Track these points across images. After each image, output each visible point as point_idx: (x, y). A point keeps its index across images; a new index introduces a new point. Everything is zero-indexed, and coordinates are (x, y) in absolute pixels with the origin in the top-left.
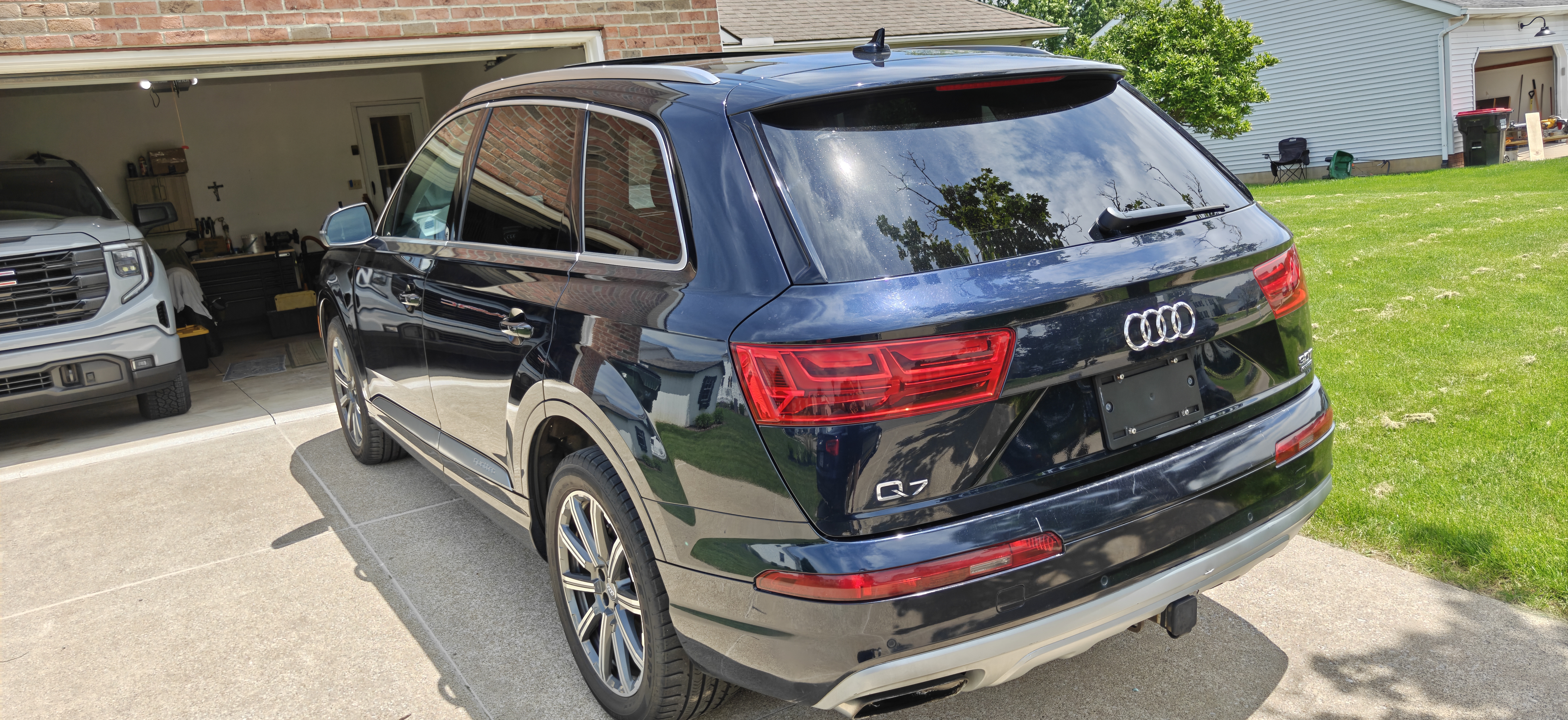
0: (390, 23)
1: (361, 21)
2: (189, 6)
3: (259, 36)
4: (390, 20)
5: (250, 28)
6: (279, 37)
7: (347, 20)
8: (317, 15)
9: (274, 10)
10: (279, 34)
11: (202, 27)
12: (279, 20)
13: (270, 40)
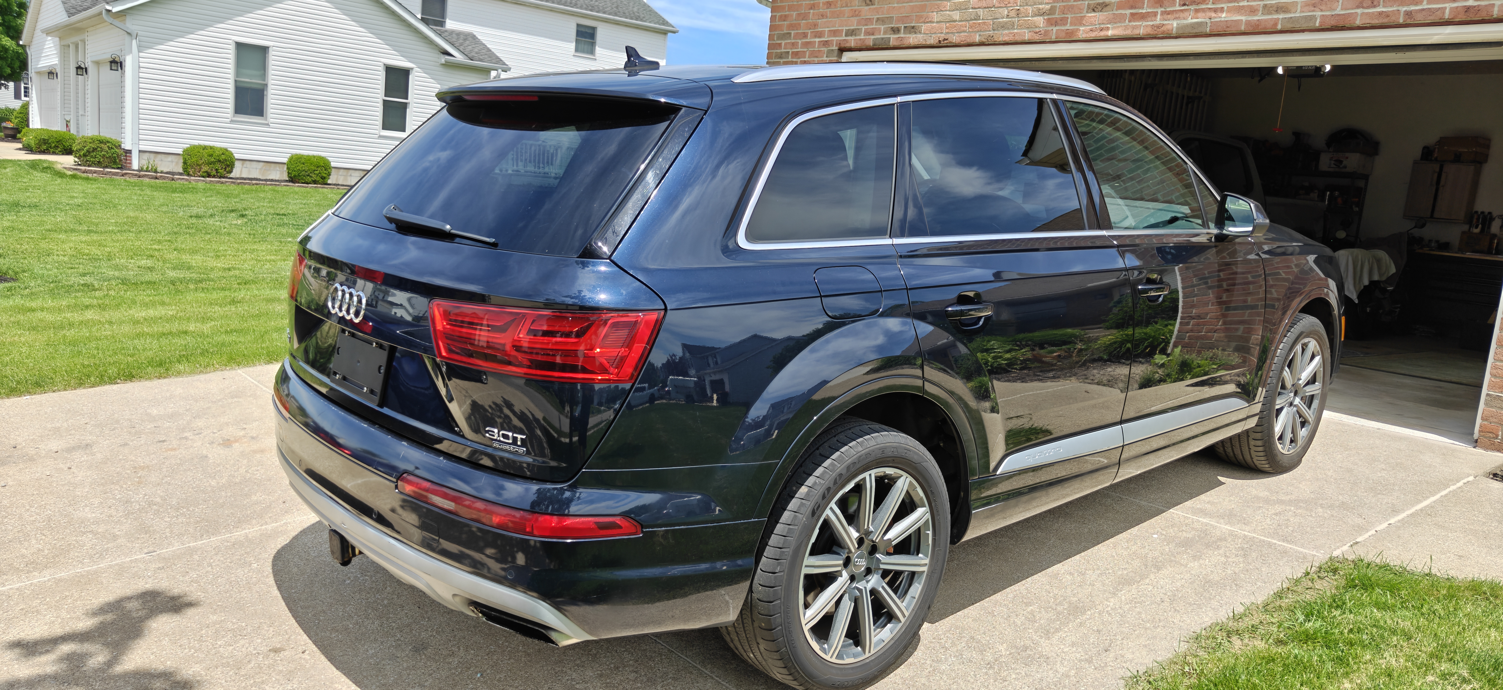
0: (1270, 17)
1: (1242, 15)
2: (1106, 6)
3: (1149, 31)
4: (1271, 14)
5: (1145, 23)
6: (1164, 31)
7: (1229, 15)
8: (1203, 10)
9: (1169, 7)
10: (1165, 29)
11: (1110, 23)
12: (1169, 16)
13: (1156, 34)
